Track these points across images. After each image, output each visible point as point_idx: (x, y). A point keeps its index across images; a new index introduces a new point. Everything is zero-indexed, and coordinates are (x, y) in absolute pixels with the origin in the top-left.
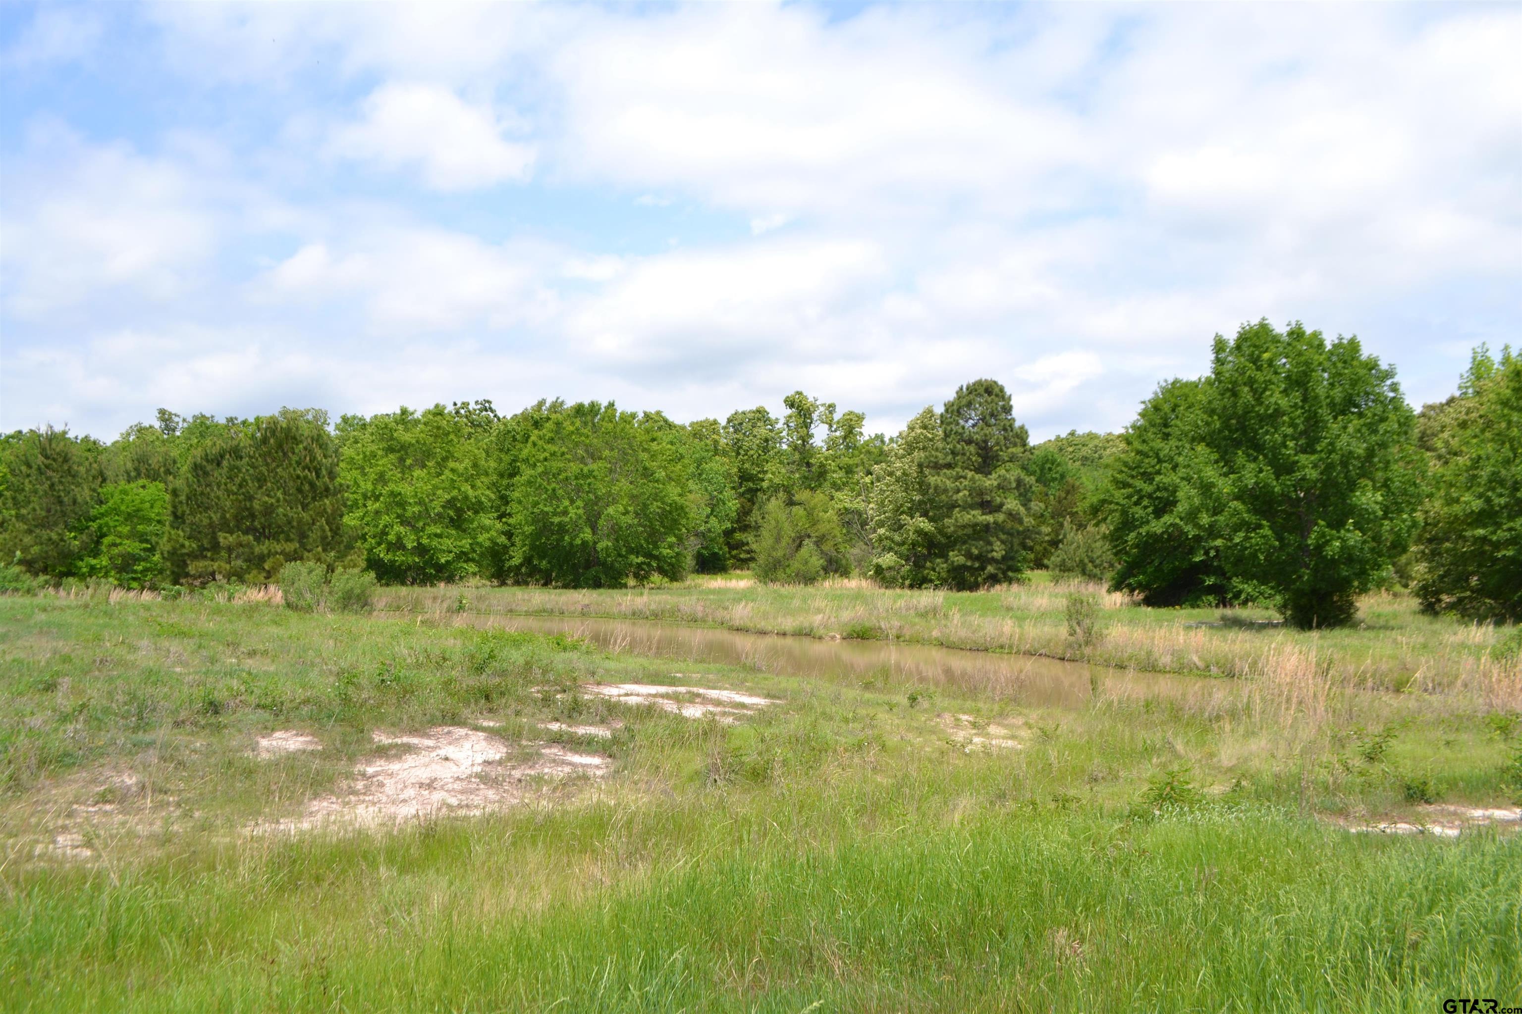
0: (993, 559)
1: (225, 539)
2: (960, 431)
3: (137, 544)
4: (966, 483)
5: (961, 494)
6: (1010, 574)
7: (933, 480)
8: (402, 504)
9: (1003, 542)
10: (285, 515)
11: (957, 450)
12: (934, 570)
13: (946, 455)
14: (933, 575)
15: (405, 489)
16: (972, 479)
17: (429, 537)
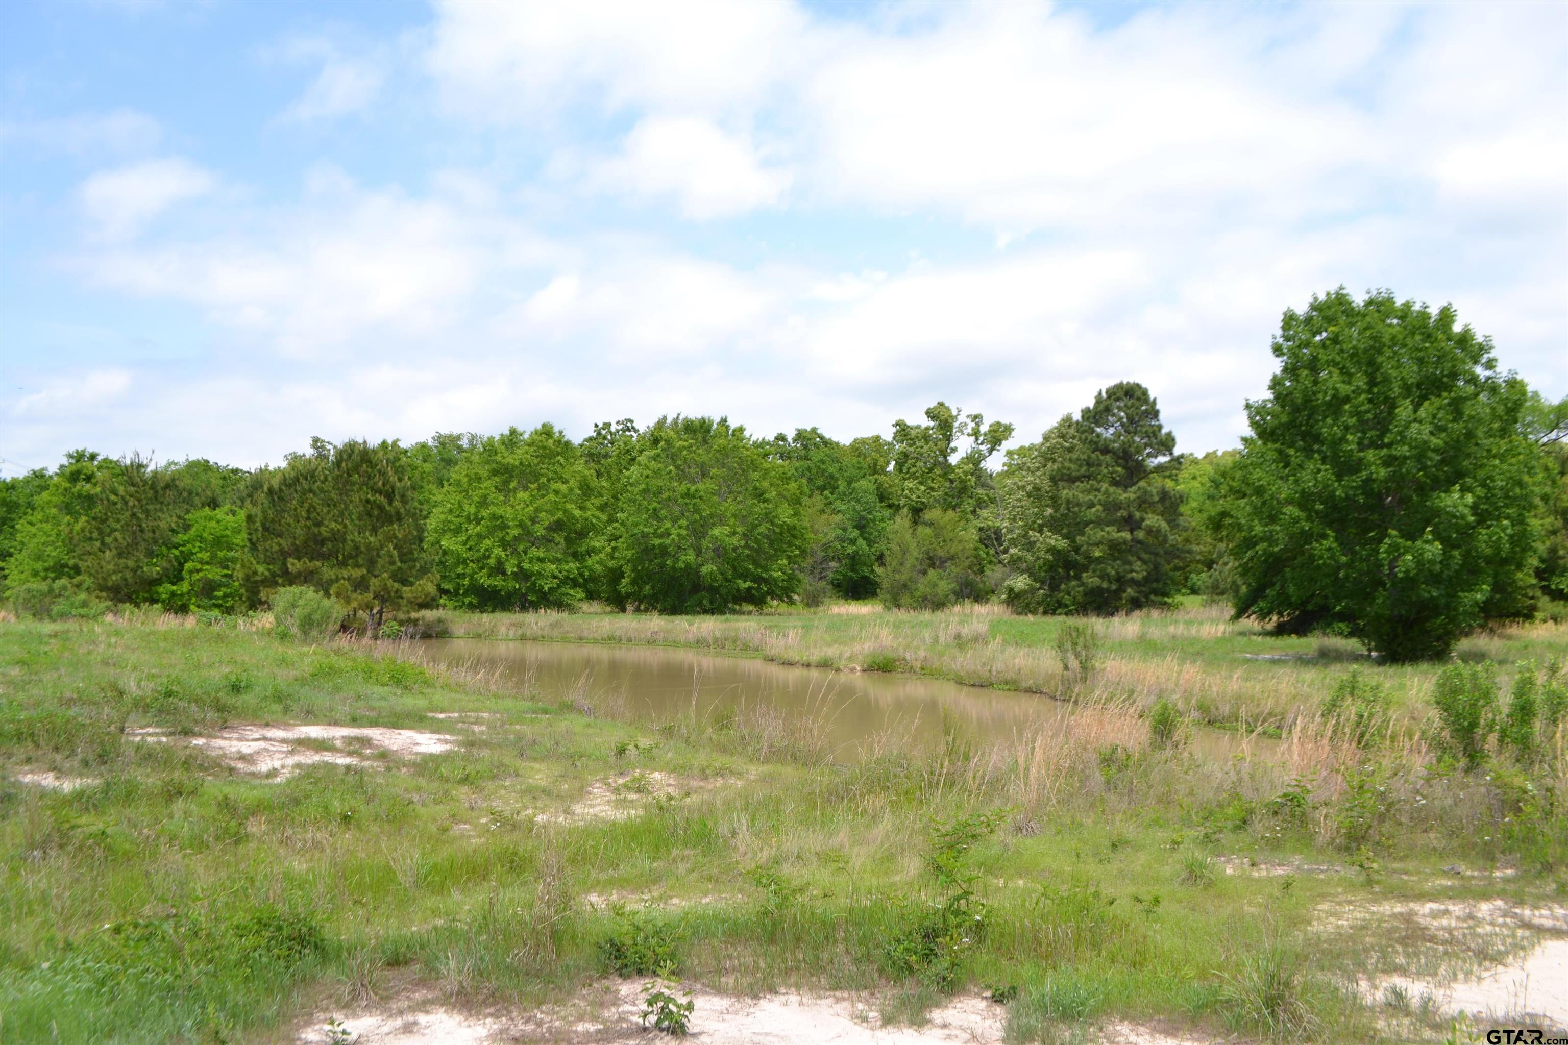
0: (1133, 580)
1: (294, 565)
2: (1095, 439)
3: (219, 570)
4: (1100, 496)
5: (1094, 510)
6: (1152, 597)
7: (1065, 493)
8: (504, 527)
9: (1145, 562)
10: (352, 541)
11: (1091, 461)
12: (1069, 594)
13: (1081, 466)
14: (1067, 600)
15: (508, 512)
16: (1107, 492)
17: (531, 561)
